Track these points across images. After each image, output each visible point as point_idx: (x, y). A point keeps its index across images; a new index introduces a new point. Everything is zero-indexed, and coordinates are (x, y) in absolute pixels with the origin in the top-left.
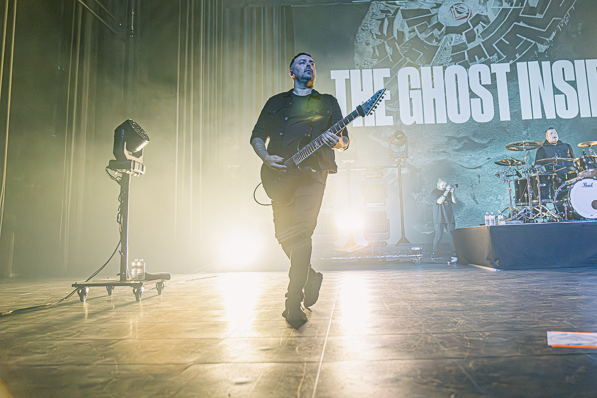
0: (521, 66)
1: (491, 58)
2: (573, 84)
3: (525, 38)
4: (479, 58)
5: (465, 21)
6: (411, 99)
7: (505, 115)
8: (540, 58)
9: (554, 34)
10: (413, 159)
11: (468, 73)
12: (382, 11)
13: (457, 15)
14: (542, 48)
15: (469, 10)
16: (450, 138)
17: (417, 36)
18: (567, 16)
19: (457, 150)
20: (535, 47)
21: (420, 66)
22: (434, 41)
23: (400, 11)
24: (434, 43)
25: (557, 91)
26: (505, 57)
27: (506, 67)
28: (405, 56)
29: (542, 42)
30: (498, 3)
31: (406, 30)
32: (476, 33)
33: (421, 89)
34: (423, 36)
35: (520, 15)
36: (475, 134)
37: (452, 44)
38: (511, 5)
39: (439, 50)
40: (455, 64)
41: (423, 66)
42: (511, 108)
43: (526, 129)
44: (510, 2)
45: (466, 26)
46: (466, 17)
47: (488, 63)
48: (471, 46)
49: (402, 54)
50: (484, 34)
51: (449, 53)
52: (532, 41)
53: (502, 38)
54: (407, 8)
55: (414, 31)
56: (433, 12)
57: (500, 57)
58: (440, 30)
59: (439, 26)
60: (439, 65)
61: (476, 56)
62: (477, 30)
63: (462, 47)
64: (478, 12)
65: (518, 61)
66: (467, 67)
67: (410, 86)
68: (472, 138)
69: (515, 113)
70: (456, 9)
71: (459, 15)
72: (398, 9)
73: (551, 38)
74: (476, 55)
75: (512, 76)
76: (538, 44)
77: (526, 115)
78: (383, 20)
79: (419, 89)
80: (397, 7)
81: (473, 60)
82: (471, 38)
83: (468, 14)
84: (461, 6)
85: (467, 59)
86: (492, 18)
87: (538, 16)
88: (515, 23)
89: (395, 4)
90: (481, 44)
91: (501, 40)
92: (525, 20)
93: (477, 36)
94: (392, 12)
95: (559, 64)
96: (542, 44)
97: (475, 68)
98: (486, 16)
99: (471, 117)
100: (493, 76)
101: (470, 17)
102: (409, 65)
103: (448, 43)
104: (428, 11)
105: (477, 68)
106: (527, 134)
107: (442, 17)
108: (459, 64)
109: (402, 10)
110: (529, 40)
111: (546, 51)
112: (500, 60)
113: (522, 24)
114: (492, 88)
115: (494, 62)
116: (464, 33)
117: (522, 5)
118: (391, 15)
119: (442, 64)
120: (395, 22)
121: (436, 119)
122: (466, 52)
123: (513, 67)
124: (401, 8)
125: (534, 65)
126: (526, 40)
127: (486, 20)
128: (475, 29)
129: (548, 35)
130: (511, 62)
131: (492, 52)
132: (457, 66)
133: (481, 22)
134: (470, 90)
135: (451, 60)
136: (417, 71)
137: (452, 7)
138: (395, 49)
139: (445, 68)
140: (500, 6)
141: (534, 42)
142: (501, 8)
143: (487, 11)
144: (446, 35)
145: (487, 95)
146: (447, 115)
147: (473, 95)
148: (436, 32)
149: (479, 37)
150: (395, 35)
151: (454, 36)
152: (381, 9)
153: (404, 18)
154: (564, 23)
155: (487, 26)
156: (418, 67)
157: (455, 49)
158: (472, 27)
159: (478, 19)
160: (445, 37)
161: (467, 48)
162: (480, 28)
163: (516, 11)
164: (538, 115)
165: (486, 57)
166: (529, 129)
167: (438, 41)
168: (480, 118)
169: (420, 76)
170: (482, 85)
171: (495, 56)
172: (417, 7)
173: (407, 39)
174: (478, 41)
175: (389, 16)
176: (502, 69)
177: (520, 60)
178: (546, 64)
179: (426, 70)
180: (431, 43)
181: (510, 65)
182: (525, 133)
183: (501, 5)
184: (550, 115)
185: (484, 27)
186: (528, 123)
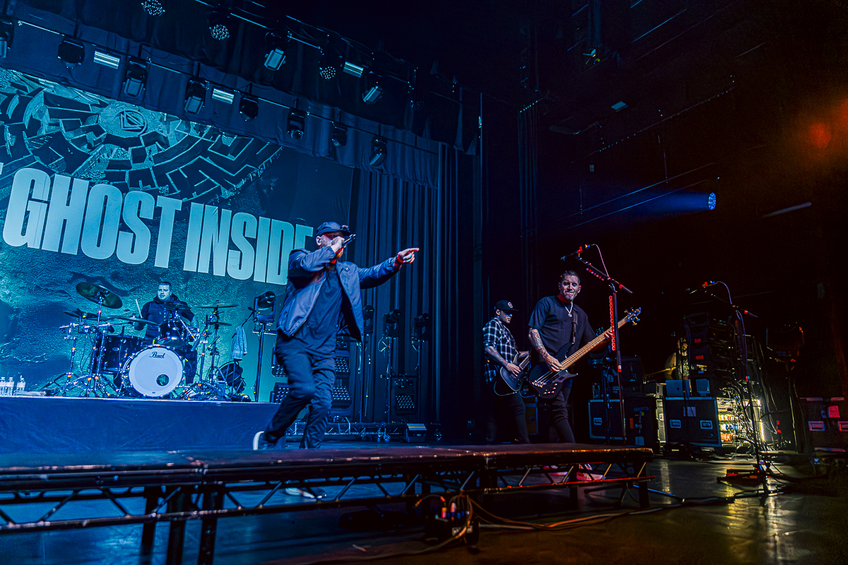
0: (196, 208)
1: (160, 188)
2: (253, 242)
3: (208, 177)
4: (144, 185)
5: (136, 134)
6: (27, 213)
7: (162, 261)
8: (222, 204)
9: (243, 182)
10: (9, 295)
11: (124, 198)
12: (13, 85)
13: (128, 125)
14: (226, 194)
15: (144, 124)
16: (76, 275)
17: (60, 133)
18: (262, 167)
20: (218, 191)
21: (54, 172)
22: (86, 146)
23: (41, 94)
24: (84, 149)
25: (232, 246)
26: (178, 191)
27: (178, 204)
28: (35, 154)
29: (228, 187)
30: (185, 128)
31: (46, 120)
32: (148, 154)
33: (48, 203)
34: (69, 136)
35: (209, 150)
36: (115, 277)
37: (111, 158)
38: (201, 135)
39: (89, 159)
40: (109, 183)
41: (59, 174)
42: (172, 254)
43: (185, 281)
44: (199, 130)
45: (136, 141)
46: (139, 131)
47: (155, 194)
48: (136, 167)
49: (29, 150)
50: (158, 158)
51: (103, 169)
52: (216, 183)
53: (180, 169)
54: (55, 93)
55: (57, 124)
56: (93, 110)
57: (172, 190)
58: (97, 135)
59: (97, 130)
60: (85, 179)
61: (140, 182)
62: (150, 151)
63: (125, 165)
64: (156, 130)
65: (195, 201)
66: (124, 190)
67: (30, 195)
68: (109, 281)
69: (177, 260)
70: (127, 116)
71: (130, 125)
72: (41, 89)
73: (239, 186)
74: (140, 179)
75: (182, 218)
76: (222, 188)
77: (189, 266)
78: (11, 97)
79: (45, 202)
80: (39, 86)
81: (134, 185)
82: (139, 156)
83: (142, 127)
84: (135, 115)
85: (126, 181)
86: (173, 143)
87: (230, 157)
88: (200, 157)
89: (37, 82)
90: (151, 169)
91: (178, 171)
92: (213, 157)
93: (148, 157)
94: (30, 90)
95: (241, 216)
96: (227, 189)
97: (136, 194)
98: (166, 138)
99: (115, 254)
100: (158, 211)
101: (144, 132)
102: (37, 166)
103: (105, 155)
104: (86, 107)
105: (138, 194)
106: (186, 289)
107: (105, 121)
108: (114, 185)
109: (46, 94)
110: (212, 180)
111: (229, 198)
112: (171, 194)
113: (208, 160)
114: (153, 225)
115: (163, 195)
116: (130, 149)
117: (214, 139)
118: (27, 93)
119: (89, 179)
120: (30, 105)
121: (61, 246)
122: (127, 172)
123: (186, 206)
124: (45, 89)
125: (212, 210)
126: (208, 180)
127: (165, 143)
128: (147, 149)
129: (237, 180)
130: (185, 199)
131: (162, 181)
132: (111, 186)
133: (157, 143)
134: (122, 220)
135: (104, 176)
136: (49, 178)
137: (123, 113)
138: (19, 140)
139: (92, 184)
140: (185, 131)
141: (219, 185)
142: (187, 134)
143: (168, 133)
144: (104, 143)
145: (144, 235)
146: (80, 244)
147: (124, 227)
148: (91, 137)
149: (150, 159)
150: (26, 121)
151: (116, 148)
152: (13, 81)
153: (47, 103)
154: (257, 174)
155: (163, 150)
156: (50, 173)
157: (112, 164)
158: (144, 145)
159: (153, 138)
160: (103, 146)
161: (131, 168)
162: (154, 149)
163: (204, 145)
164: (204, 269)
165: (153, 185)
166: (189, 283)
167: (91, 148)
168: (126, 257)
169: (52, 185)
170: (140, 218)
171: (166, 188)
172: (71, 97)
173: (44, 133)
174: (148, 164)
175: (23, 94)
176: (171, 206)
178: (226, 213)
179: (62, 180)
180: (79, 147)
181: (183, 203)
182: (182, 286)
183: (188, 131)
184: (219, 271)
185: (159, 150)
186: (189, 275)
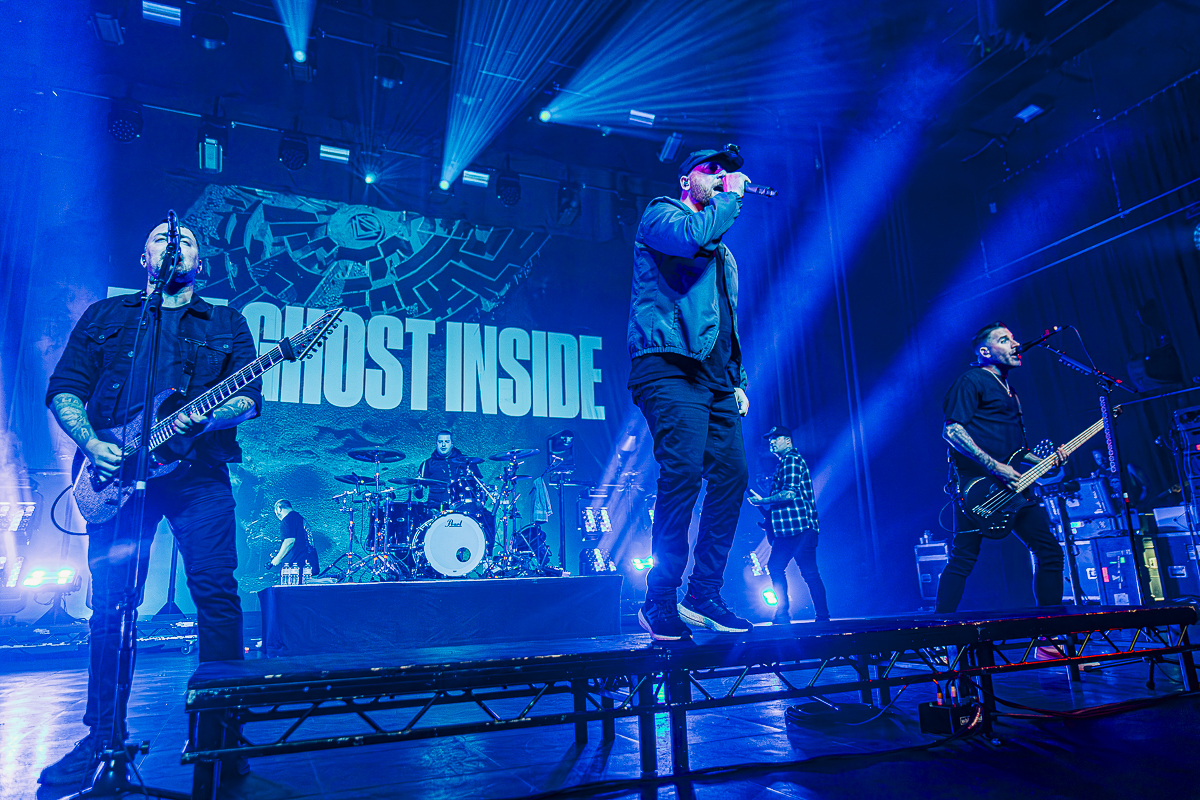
0: (453, 328)
1: (407, 309)
2: (527, 365)
3: (464, 287)
4: (388, 307)
5: (372, 243)
7: (420, 402)
8: (483, 320)
9: (507, 287)
10: (251, 461)
11: (366, 326)
12: (229, 201)
13: (362, 232)
14: (488, 306)
15: (381, 228)
16: (323, 430)
17: (286, 253)
18: (529, 264)
19: (333, 452)
20: (477, 303)
21: (285, 304)
22: (316, 267)
23: (260, 209)
24: (316, 270)
25: (502, 373)
26: (430, 310)
27: (430, 326)
28: (261, 284)
29: (489, 297)
30: (429, 227)
31: (269, 240)
32: (389, 266)
34: (297, 256)
35: (461, 250)
36: (367, 427)
37: (347, 277)
38: (449, 233)
39: (322, 282)
41: (290, 305)
42: (430, 391)
43: (450, 425)
44: (447, 227)
45: (373, 251)
46: (375, 238)
47: (402, 316)
48: (376, 285)
49: (254, 279)
50: (401, 269)
51: (338, 292)
52: (473, 293)
53: (428, 280)
54: (276, 205)
55: (282, 243)
56: (321, 219)
57: (421, 309)
58: (328, 251)
59: (328, 244)
60: (320, 307)
61: (384, 303)
62: (391, 262)
63: (364, 283)
64: (395, 234)
65: (450, 319)
66: (366, 317)
67: (261, 335)
68: (360, 433)
69: (437, 399)
70: (360, 221)
71: (363, 232)
72: (259, 202)
73: (502, 293)
74: (383, 300)
75: (437, 343)
76: (482, 299)
77: (452, 405)
78: (227, 216)
80: (255, 198)
81: (377, 308)
82: (379, 271)
83: (379, 233)
84: (369, 218)
85: (367, 305)
86: (417, 248)
87: (487, 257)
88: (452, 261)
89: (254, 193)
90: (394, 285)
91: (427, 283)
92: (467, 260)
93: (389, 271)
94: (247, 205)
95: (510, 333)
96: (489, 299)
97: (380, 321)
98: (408, 243)
99: (363, 398)
100: (408, 338)
101: (382, 239)
102: (265, 299)
103: (340, 274)
104: (311, 217)
105: (382, 320)
107: (335, 231)
108: (353, 311)
109: (265, 206)
110: (469, 290)
111: (492, 310)
112: (421, 314)
113: (461, 264)
114: (404, 356)
115: (411, 316)
116: (367, 263)
117: (465, 236)
118: (243, 209)
119: (325, 307)
120: (250, 223)
121: (301, 395)
122: (367, 293)
123: (441, 328)
124: (264, 202)
125: (472, 328)
126: (465, 290)
127: (407, 248)
128: (387, 260)
129: (498, 287)
130: (438, 319)
131: (410, 299)
133: (398, 250)
134: (367, 355)
135: (341, 301)
136: (279, 311)
137: (354, 218)
138: (242, 268)
140: (430, 230)
141: (477, 295)
142: (433, 234)
143: (410, 235)
144: (337, 260)
145: (394, 368)
146: (322, 390)
147: (370, 364)
148: (321, 253)
149: (392, 272)
150: (247, 245)
151: (351, 264)
152: (227, 196)
153: (267, 218)
154: (523, 274)
155: (407, 259)
156: (280, 305)
157: (350, 285)
158: (383, 256)
159: (393, 245)
160: (336, 263)
161: (371, 286)
162: (395, 259)
163: (455, 244)
164: (470, 407)
165: (399, 306)
166: (454, 427)
167: (323, 268)
168: (378, 402)
169: (283, 320)
170: (389, 350)
171: (414, 307)
172: (294, 207)
173: (268, 256)
174: (390, 279)
175: (241, 211)
176: (422, 329)
177: (451, 319)
178: (490, 330)
179: (294, 312)
180: (309, 268)
181: (436, 324)
183: (434, 230)
184: (489, 409)
185: (401, 259)
186: (453, 417)
